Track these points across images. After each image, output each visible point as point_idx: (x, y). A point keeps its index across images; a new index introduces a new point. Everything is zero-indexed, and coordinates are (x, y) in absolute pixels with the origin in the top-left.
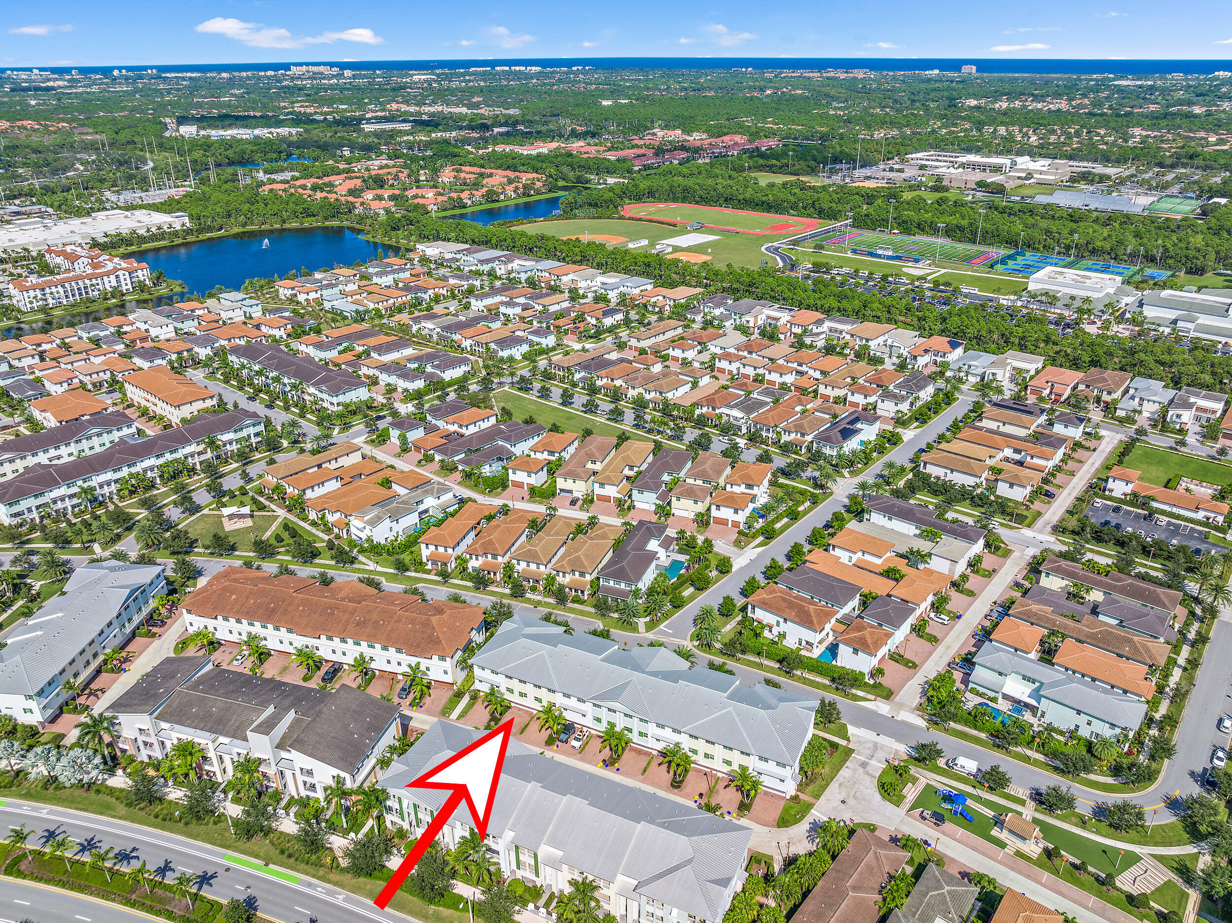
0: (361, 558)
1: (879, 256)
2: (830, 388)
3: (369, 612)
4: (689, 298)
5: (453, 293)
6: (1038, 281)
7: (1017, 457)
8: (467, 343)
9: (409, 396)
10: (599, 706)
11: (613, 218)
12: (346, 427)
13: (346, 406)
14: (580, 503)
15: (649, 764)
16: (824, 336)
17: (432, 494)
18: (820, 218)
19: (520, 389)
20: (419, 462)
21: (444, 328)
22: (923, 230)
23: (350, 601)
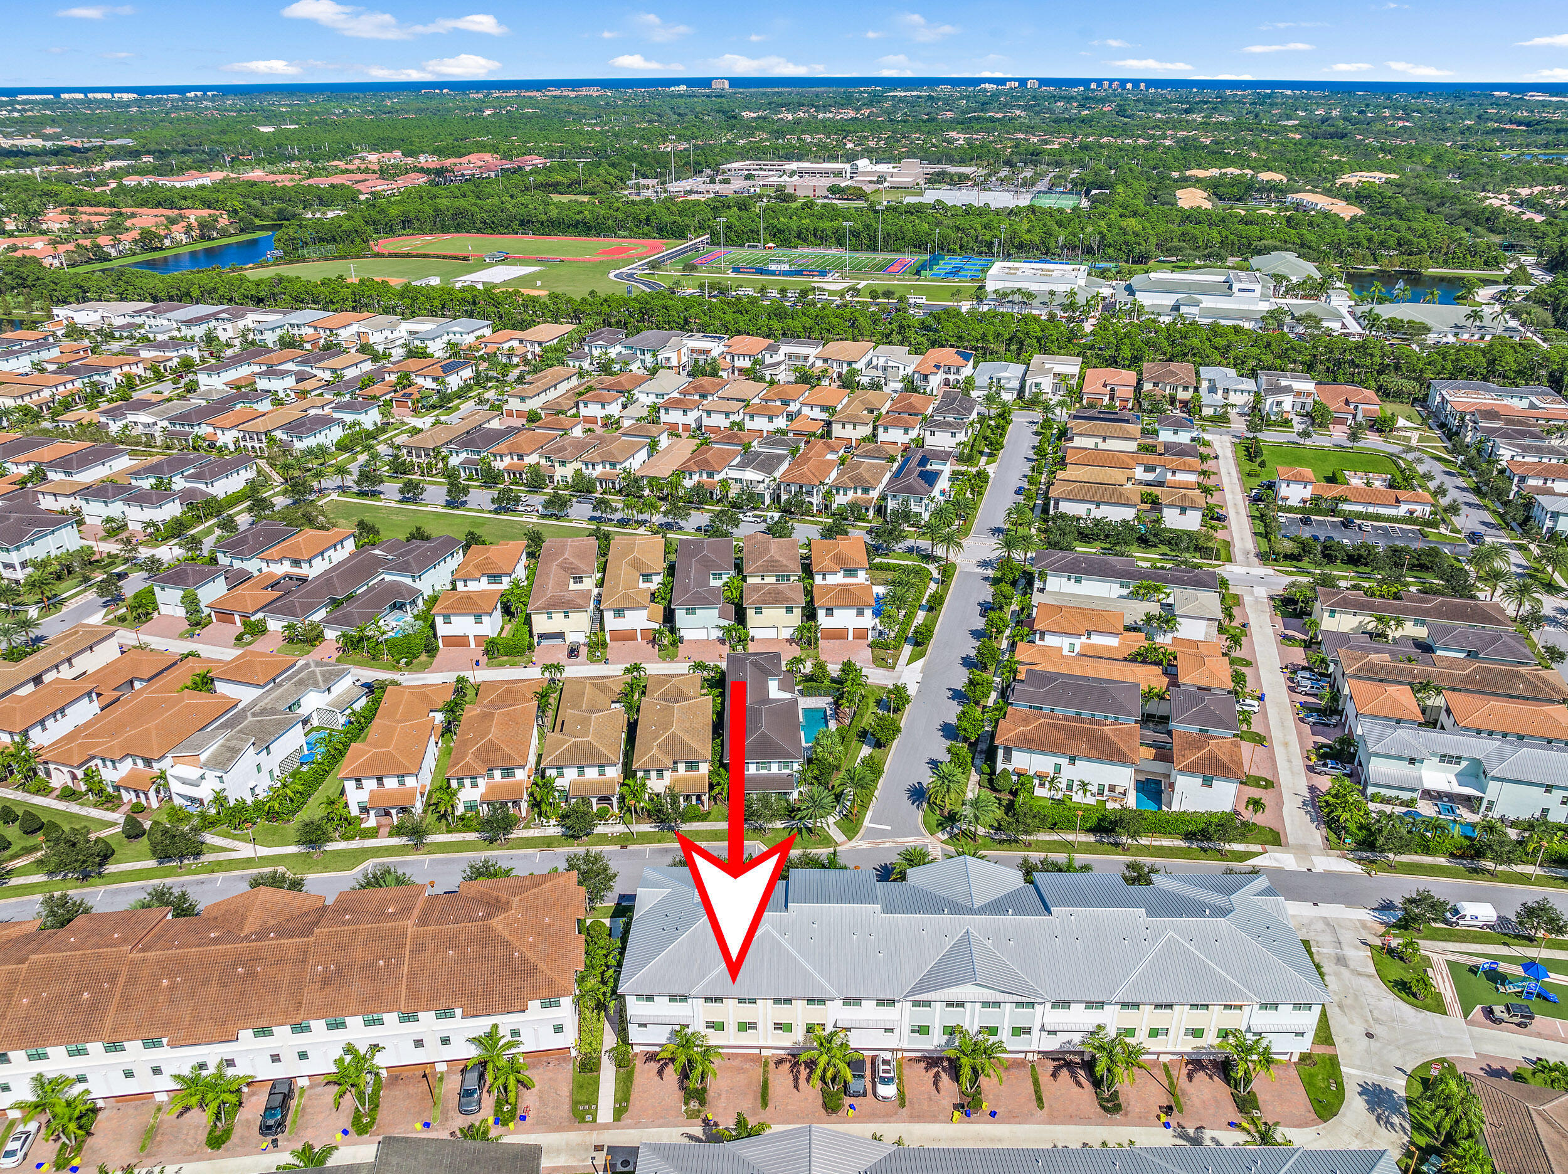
0: (210, 838)
1: (773, 273)
2: (849, 427)
3: (340, 947)
4: (561, 338)
5: (156, 372)
6: (996, 279)
7: (1150, 476)
8: (227, 438)
9: (159, 534)
10: (928, 1004)
11: (365, 257)
12: (52, 604)
13: (43, 564)
14: (583, 651)
15: (1036, 1082)
16: (783, 367)
17: (315, 684)
18: (662, 237)
19: (361, 494)
20: (239, 638)
21: (173, 421)
22: (805, 240)
23: (280, 935)
